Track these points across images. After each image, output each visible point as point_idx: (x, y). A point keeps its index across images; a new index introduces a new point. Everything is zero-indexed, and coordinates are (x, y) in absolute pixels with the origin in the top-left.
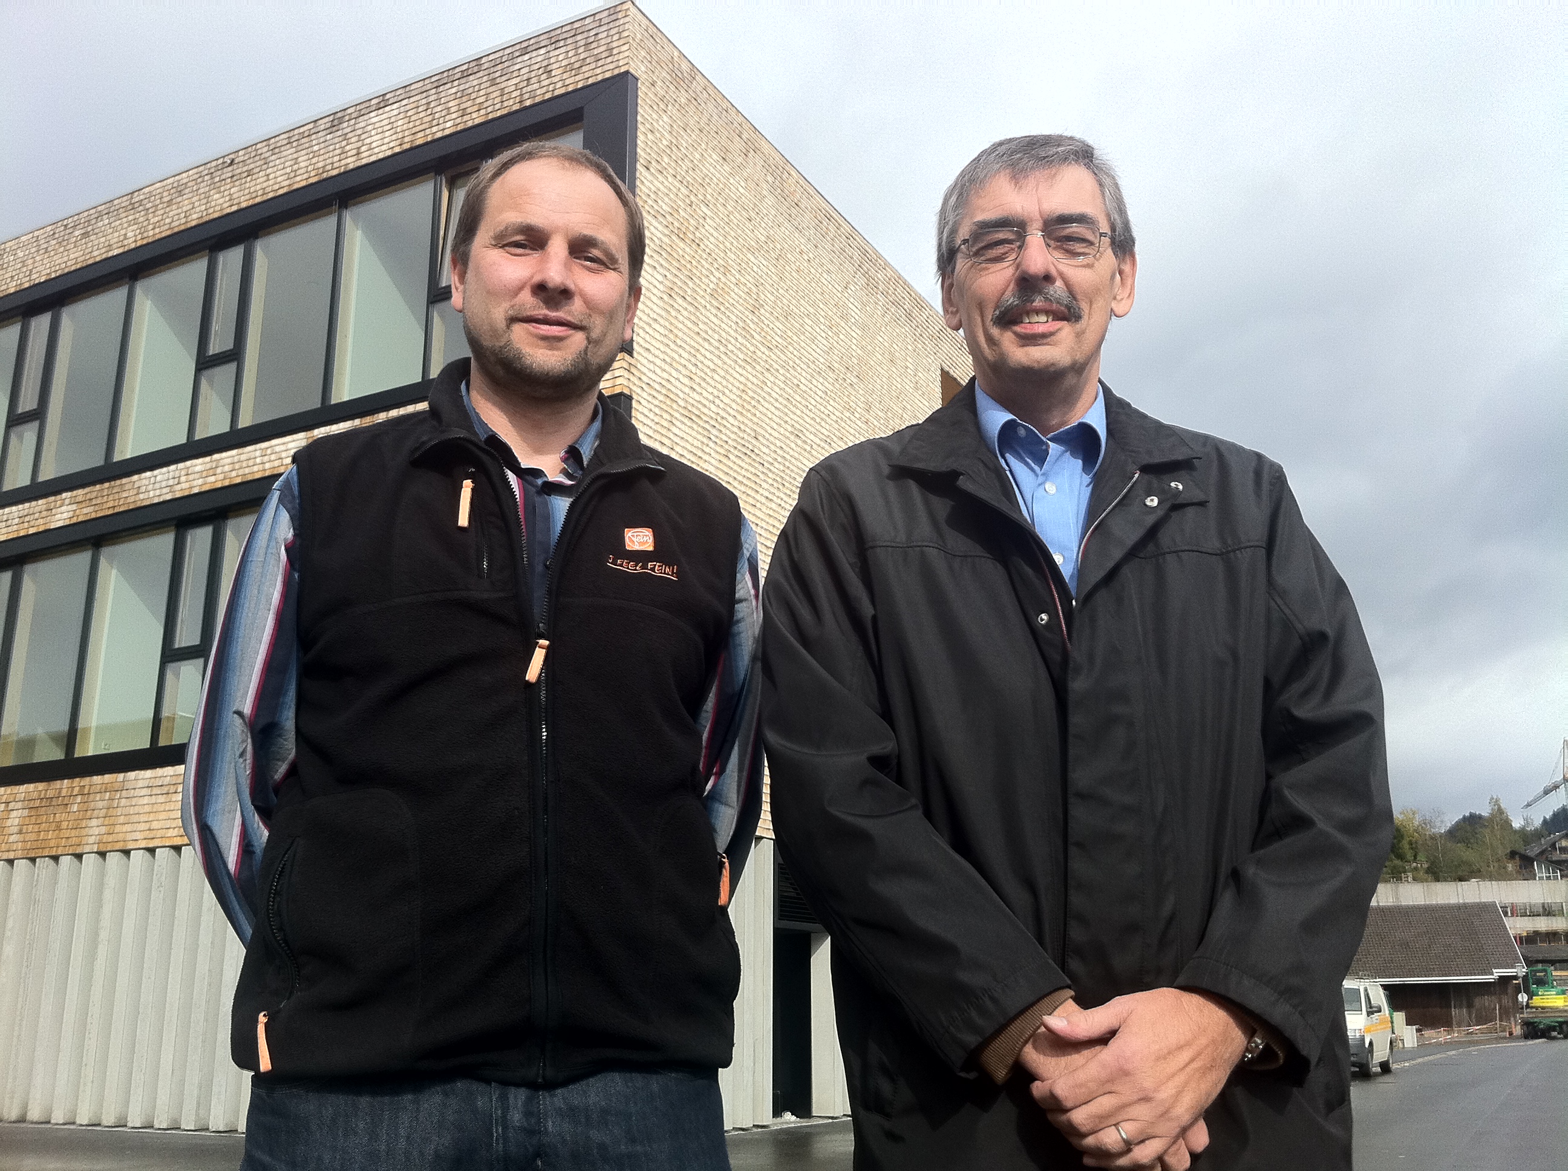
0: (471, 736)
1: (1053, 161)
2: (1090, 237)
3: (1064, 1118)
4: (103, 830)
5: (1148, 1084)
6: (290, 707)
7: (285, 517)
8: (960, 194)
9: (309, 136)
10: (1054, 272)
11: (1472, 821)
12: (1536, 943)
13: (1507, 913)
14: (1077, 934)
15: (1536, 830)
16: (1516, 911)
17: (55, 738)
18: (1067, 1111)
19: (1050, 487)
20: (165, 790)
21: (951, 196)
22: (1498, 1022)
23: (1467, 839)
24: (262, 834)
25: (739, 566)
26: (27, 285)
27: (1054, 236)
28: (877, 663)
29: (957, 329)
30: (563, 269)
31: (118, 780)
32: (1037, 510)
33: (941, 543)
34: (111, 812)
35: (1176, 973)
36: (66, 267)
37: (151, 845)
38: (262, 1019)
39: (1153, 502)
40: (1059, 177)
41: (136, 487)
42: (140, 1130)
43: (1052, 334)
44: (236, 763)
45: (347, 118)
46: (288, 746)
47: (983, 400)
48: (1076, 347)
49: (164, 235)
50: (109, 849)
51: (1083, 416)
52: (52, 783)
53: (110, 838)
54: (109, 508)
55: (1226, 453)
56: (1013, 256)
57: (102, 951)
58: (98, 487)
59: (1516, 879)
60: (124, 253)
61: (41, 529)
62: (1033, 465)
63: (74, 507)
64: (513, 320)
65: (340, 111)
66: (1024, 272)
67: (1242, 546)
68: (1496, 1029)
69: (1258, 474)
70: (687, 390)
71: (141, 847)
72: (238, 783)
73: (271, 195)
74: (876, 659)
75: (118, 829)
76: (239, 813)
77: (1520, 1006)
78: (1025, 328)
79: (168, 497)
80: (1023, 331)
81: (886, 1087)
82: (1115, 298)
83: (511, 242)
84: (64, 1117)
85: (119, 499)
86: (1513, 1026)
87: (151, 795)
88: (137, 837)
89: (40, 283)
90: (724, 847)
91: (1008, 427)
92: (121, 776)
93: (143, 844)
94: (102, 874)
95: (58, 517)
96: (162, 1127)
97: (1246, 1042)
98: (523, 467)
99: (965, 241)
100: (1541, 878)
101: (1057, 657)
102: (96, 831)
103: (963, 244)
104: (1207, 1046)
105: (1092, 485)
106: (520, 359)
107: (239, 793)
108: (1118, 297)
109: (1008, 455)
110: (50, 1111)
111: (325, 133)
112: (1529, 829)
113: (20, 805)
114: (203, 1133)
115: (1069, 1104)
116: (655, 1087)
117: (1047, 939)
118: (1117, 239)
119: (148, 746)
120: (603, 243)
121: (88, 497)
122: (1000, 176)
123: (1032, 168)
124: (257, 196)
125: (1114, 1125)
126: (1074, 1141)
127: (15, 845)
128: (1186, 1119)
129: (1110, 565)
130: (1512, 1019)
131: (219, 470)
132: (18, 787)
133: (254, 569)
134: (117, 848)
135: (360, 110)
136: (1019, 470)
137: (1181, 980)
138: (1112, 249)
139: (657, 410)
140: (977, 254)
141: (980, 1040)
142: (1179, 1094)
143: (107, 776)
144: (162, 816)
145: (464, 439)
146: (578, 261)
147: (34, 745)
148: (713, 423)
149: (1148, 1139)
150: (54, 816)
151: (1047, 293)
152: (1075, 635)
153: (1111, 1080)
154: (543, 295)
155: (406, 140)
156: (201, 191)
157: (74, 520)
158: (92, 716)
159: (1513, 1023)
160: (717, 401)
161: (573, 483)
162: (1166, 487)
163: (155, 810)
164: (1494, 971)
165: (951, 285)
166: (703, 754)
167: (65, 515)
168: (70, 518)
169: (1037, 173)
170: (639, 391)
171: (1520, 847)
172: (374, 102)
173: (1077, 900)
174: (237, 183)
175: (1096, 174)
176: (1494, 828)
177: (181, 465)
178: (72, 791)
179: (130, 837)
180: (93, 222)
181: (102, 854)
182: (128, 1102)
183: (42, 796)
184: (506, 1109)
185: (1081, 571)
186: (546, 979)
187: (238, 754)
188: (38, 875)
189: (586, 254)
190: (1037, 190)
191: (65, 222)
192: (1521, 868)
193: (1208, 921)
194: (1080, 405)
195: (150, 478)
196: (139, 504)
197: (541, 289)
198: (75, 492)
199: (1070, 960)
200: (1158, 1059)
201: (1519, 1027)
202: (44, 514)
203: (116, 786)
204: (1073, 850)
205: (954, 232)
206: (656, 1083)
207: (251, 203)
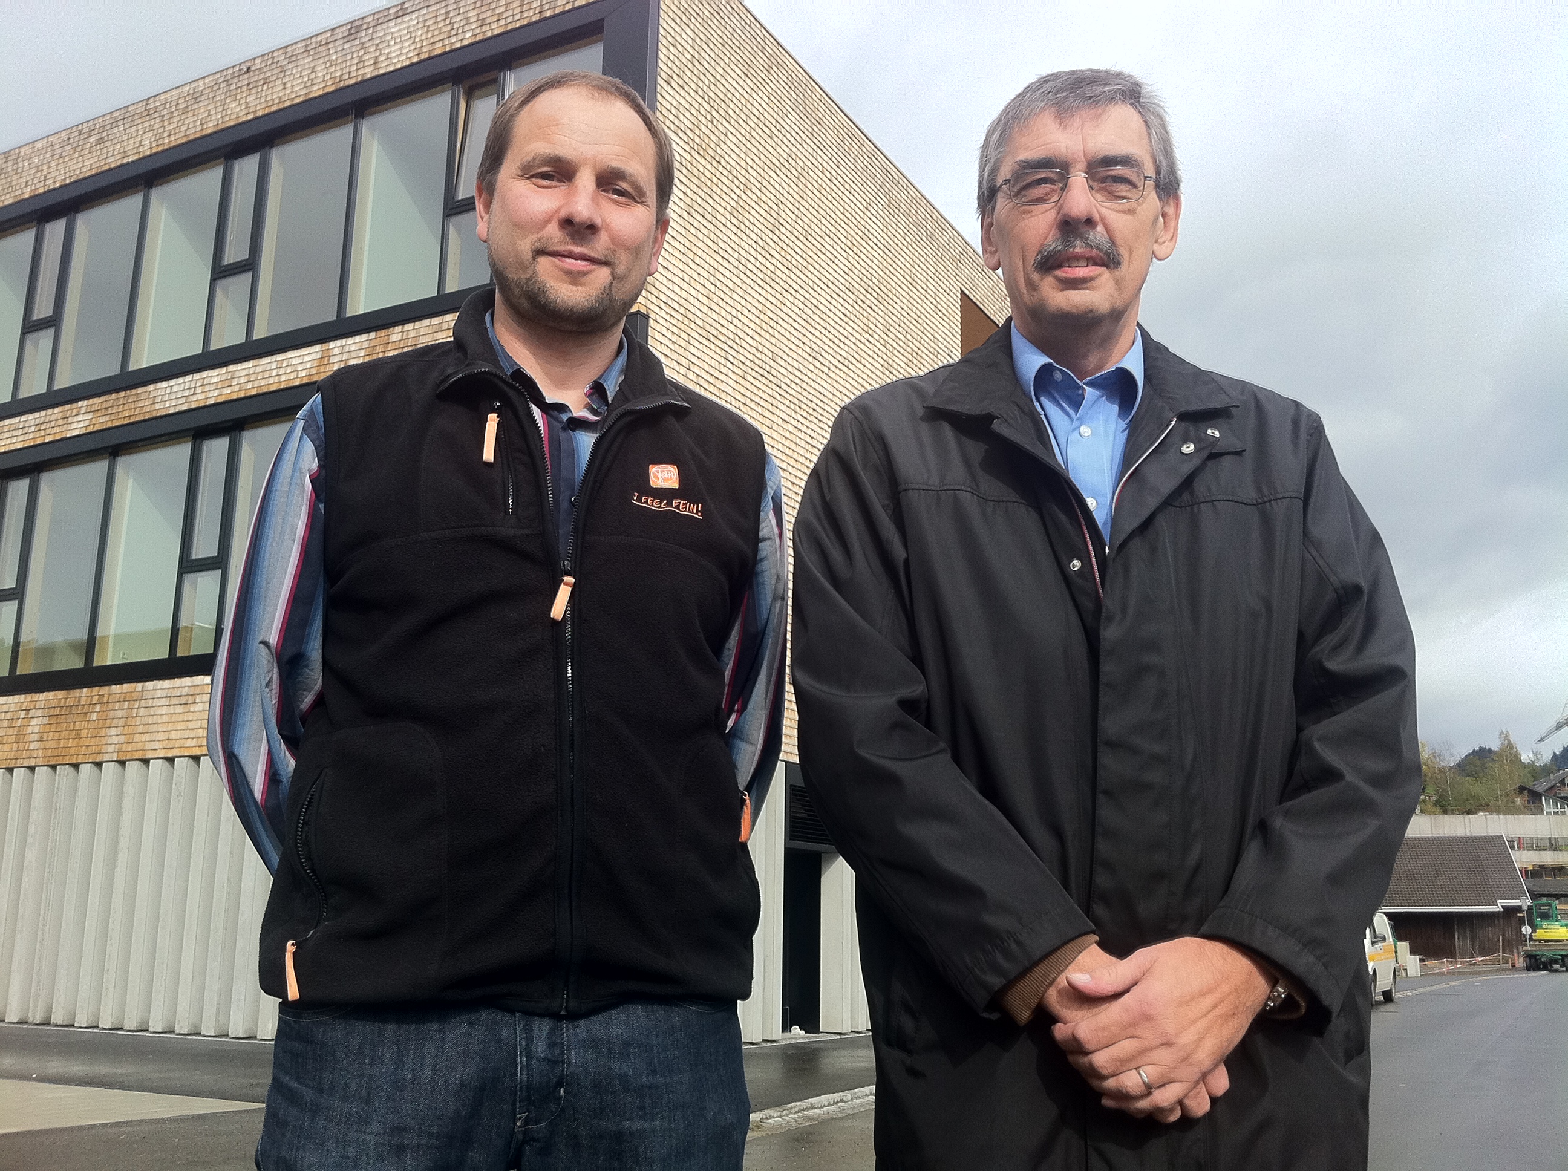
0: (498, 672)
1: (1099, 101)
2: (1133, 177)
3: (1085, 1060)
4: (122, 739)
5: (1170, 1028)
6: (316, 638)
7: (309, 447)
8: (1003, 132)
9: (326, 44)
10: (1096, 217)
11: (1482, 755)
12: (1542, 877)
13: (1514, 846)
14: (1103, 880)
15: (1545, 765)
16: (1522, 844)
17: (74, 646)
18: (1088, 1054)
19: (1085, 430)
20: (183, 700)
21: (993, 133)
22: (1501, 954)
23: (1476, 773)
24: (289, 763)
25: (763, 505)
26: (41, 191)
27: (1098, 177)
28: (909, 607)
29: (995, 269)
30: (591, 203)
31: (137, 690)
32: (1071, 453)
33: (975, 487)
34: (130, 721)
35: (1200, 922)
36: (81, 173)
37: (170, 755)
38: (290, 947)
39: (1189, 448)
40: (1104, 117)
41: (151, 396)
42: (162, 1035)
43: (1092, 279)
44: (262, 692)
45: (365, 27)
46: (315, 677)
47: (1019, 343)
48: (1116, 295)
49: (179, 142)
50: (128, 758)
51: (1120, 360)
52: (72, 692)
53: (130, 748)
54: (124, 417)
55: (1263, 401)
56: (1055, 198)
57: (123, 858)
58: (114, 396)
59: (1524, 813)
60: (139, 159)
61: (58, 437)
62: (1068, 409)
63: (90, 416)
64: (540, 252)
65: (358, 19)
66: (1066, 215)
67: (1278, 496)
68: (1499, 961)
69: (1296, 423)
70: (705, 309)
71: (160, 756)
72: (264, 713)
73: (287, 104)
74: (908, 603)
75: (137, 738)
76: (265, 741)
77: (1524, 939)
78: (1067, 272)
79: (184, 408)
80: (1064, 275)
81: (908, 1024)
82: (1156, 241)
83: (539, 173)
84: (87, 1021)
85: (135, 408)
86: (1516, 958)
87: (170, 706)
88: (155, 747)
89: (55, 189)
90: (745, 784)
91: (1044, 370)
92: (139, 686)
93: (162, 754)
94: (121, 783)
95: (74, 426)
96: (182, 1032)
97: (1269, 991)
98: (548, 402)
99: (1007, 182)
100: (1549, 813)
101: (1089, 605)
102: (115, 740)
103: (1005, 184)
104: (1229, 994)
105: (1127, 432)
106: (544, 292)
107: (265, 722)
108: (1159, 240)
109: (1043, 399)
110: (73, 1015)
111: (342, 42)
112: (1538, 765)
113: (39, 713)
114: (223, 1039)
115: (1090, 1047)
116: (676, 1020)
117: (1073, 885)
118: (1162, 182)
119: (167, 657)
120: (631, 175)
121: (104, 406)
122: (1044, 115)
123: (1078, 108)
124: (273, 105)
125: (1136, 1069)
126: (1095, 1083)
127: (36, 752)
128: (1207, 1064)
129: (1145, 513)
130: (1515, 951)
131: (235, 382)
132: (38, 695)
133: (278, 498)
134: (136, 757)
135: (378, 19)
136: (1054, 413)
137: (1204, 929)
138: (1156, 192)
139: (675, 330)
140: (1018, 194)
141: (1004, 981)
142: (1200, 1039)
143: (125, 685)
144: (180, 726)
145: (488, 373)
146: (605, 194)
147: (54, 652)
148: (730, 343)
149: (1168, 1083)
150: (74, 725)
151: (1088, 238)
152: (1107, 584)
153: (1134, 1024)
154: (570, 228)
155: (424, 50)
156: (218, 98)
157: (90, 429)
158: (110, 626)
159: (1516, 955)
160: (735, 321)
161: (597, 418)
162: (1203, 435)
163: (173, 720)
164: (1499, 901)
165: (991, 225)
166: (726, 692)
167: (82, 425)
168: (86, 427)
169: (1083, 112)
170: (657, 310)
171: (1530, 784)
172: (392, 11)
173: (1104, 847)
174: (253, 91)
175: (1142, 114)
176: (1503, 763)
177: (197, 376)
178: (91, 700)
179: (149, 746)
180: (108, 127)
181: (122, 763)
182: (150, 1007)
183: (62, 704)
184: (529, 1040)
185: (1115, 519)
186: (571, 914)
187: (264, 684)
188: (59, 783)
189: (614, 187)
190: (1082, 129)
191: (80, 128)
192: (1529, 802)
193: (1234, 871)
194: (1117, 350)
195: (166, 388)
196: (154, 414)
197: (567, 223)
198: (91, 400)
199: (1095, 906)
200: (1180, 1005)
201: (1521, 959)
202: (60, 422)
203: (135, 696)
204: (1101, 798)
205: (995, 171)
206: (676, 1016)
207: (267, 111)
